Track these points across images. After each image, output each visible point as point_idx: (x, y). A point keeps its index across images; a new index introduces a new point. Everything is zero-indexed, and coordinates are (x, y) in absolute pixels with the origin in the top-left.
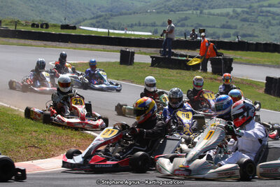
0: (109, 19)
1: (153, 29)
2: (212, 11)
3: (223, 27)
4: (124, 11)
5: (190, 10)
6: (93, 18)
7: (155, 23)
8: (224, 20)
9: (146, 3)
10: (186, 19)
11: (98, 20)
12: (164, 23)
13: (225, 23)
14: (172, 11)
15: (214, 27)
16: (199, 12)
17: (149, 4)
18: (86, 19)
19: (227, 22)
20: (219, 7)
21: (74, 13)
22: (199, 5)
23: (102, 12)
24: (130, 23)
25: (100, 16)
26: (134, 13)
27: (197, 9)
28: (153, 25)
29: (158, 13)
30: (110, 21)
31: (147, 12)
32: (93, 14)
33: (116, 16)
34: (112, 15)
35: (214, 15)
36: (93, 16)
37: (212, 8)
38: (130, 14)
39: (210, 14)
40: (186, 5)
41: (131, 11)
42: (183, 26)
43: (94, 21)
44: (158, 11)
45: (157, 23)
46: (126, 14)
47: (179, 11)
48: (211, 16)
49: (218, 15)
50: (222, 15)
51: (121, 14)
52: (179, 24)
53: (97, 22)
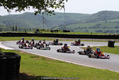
0: (66, 26)
1: (85, 30)
2: (111, 21)
3: (116, 27)
4: (72, 22)
5: (101, 21)
6: (59, 26)
7: (86, 27)
8: (116, 25)
9: (82, 18)
10: (99, 25)
11: (61, 27)
12: (90, 27)
13: (116, 26)
14: (93, 21)
15: (112, 28)
16: (105, 21)
17: (83, 19)
18: (56, 27)
19: (117, 25)
20: (113, 19)
21: (50, 24)
22: (105, 18)
23: (62, 23)
24: (75, 28)
25: (62, 25)
26: (77, 23)
27: (104, 20)
28: (85, 28)
29: (87, 22)
30: (66, 27)
31: (82, 22)
32: (59, 24)
33: (69, 24)
34: (67, 24)
35: (111, 22)
36: (59, 25)
37: (111, 20)
38: (75, 24)
39: (110, 22)
40: (99, 19)
41: (75, 22)
42: (98, 28)
43: (59, 27)
44: (87, 21)
45: (87, 27)
46: (73, 24)
47: (96, 21)
48: (110, 23)
49: (113, 22)
50: (115, 22)
51: (71, 24)
52: (96, 27)
53: (61, 28)
